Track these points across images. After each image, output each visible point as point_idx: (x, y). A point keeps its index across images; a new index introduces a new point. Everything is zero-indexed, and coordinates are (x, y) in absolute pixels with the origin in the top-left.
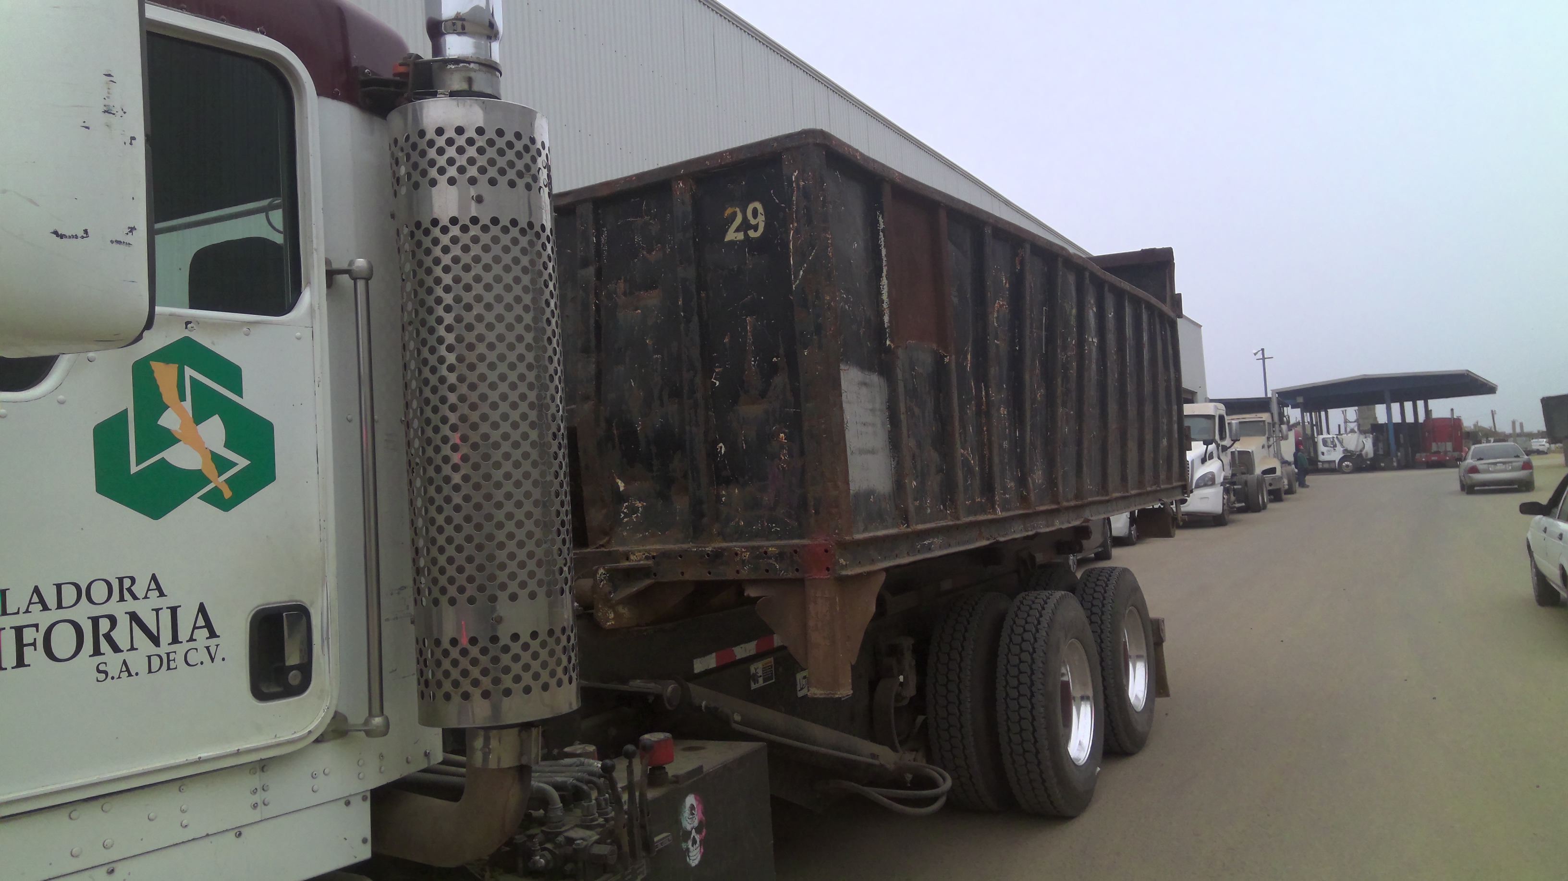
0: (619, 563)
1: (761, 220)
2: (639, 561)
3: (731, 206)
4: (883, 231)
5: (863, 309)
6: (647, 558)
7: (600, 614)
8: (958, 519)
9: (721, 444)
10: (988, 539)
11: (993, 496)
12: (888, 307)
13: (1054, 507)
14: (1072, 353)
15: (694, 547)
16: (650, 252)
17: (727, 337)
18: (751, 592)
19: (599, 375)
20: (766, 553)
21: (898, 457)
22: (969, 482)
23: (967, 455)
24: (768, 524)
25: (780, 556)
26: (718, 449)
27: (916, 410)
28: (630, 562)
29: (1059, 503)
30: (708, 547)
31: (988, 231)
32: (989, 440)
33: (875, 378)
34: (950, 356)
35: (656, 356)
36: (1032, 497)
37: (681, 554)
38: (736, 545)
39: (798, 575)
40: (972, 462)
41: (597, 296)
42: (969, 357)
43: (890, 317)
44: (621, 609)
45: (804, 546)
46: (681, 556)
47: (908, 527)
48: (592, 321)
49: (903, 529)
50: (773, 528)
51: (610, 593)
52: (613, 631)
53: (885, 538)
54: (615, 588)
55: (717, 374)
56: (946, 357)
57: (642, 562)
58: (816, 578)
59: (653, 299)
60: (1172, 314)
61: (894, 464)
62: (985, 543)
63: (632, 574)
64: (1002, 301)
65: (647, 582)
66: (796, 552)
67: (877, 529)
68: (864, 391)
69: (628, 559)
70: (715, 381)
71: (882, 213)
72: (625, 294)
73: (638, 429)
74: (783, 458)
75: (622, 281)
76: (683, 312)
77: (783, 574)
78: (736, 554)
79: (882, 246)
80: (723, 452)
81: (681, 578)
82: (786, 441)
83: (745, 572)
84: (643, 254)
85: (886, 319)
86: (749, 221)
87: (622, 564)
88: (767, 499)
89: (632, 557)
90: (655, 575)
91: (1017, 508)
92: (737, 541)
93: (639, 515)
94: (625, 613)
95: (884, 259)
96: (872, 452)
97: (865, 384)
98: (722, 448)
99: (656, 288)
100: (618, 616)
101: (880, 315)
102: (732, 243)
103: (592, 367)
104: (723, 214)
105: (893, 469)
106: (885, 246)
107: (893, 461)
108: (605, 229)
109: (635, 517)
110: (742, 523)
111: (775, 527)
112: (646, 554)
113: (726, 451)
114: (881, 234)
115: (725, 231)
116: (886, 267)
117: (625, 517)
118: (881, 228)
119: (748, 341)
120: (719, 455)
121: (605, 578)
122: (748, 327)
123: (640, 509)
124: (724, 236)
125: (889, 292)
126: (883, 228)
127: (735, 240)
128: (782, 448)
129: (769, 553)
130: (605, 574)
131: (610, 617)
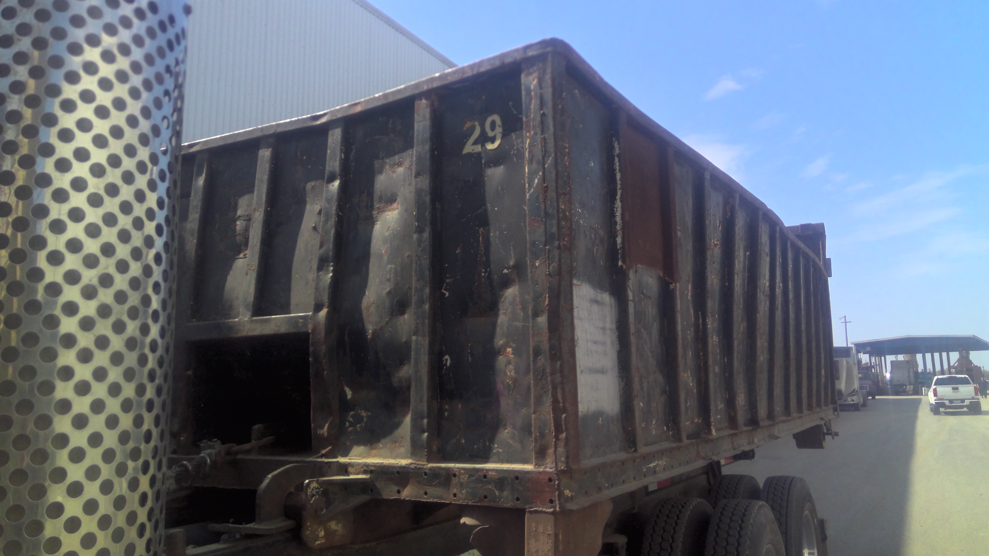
0: (338, 475)
1: (498, 133)
2: (358, 474)
3: (471, 120)
4: (618, 156)
6: (365, 472)
7: (308, 533)
8: (680, 440)
9: (447, 357)
12: (621, 229)
15: (413, 463)
17: (458, 248)
20: (485, 476)
21: (625, 379)
22: (689, 404)
23: (687, 378)
24: (490, 444)
25: (500, 482)
26: (443, 361)
28: (348, 475)
31: (706, 175)
32: (705, 365)
33: (606, 298)
34: (675, 284)
35: (389, 266)
37: (399, 471)
38: (454, 467)
39: (519, 505)
40: (691, 384)
42: (690, 287)
43: (623, 238)
44: (333, 525)
45: (524, 472)
46: (399, 473)
49: (631, 453)
50: (494, 448)
51: (321, 508)
52: (322, 551)
54: (329, 503)
55: (448, 284)
56: (671, 284)
57: (360, 476)
58: (536, 511)
59: (391, 212)
60: (825, 273)
61: (622, 384)
64: (717, 241)
65: (363, 499)
66: (517, 478)
67: (604, 455)
68: (595, 308)
69: (348, 472)
70: (444, 292)
71: (618, 140)
72: (366, 207)
73: (368, 337)
74: (509, 374)
75: (365, 194)
76: (417, 222)
77: (503, 503)
78: (455, 476)
79: (617, 171)
80: (448, 364)
81: (397, 497)
82: (513, 356)
83: (463, 497)
85: (619, 240)
86: (487, 133)
88: (490, 416)
89: (352, 470)
90: (372, 490)
91: (725, 428)
93: (363, 424)
94: (338, 530)
95: (619, 182)
96: (602, 371)
98: (448, 360)
99: (396, 201)
100: (329, 533)
101: (614, 236)
102: (470, 155)
104: (462, 127)
105: (621, 390)
106: (620, 171)
107: (622, 382)
108: (353, 147)
109: (359, 427)
110: (464, 441)
111: (498, 447)
112: (365, 468)
113: (450, 364)
114: (617, 159)
115: (464, 145)
116: (621, 191)
117: (350, 426)
118: (616, 154)
119: (480, 252)
120: (445, 367)
121: (317, 492)
122: (481, 239)
123: (365, 419)
124: (462, 149)
125: (623, 215)
126: (619, 153)
127: (473, 152)
128: (509, 363)
129: (488, 477)
130: (317, 488)
131: (320, 536)
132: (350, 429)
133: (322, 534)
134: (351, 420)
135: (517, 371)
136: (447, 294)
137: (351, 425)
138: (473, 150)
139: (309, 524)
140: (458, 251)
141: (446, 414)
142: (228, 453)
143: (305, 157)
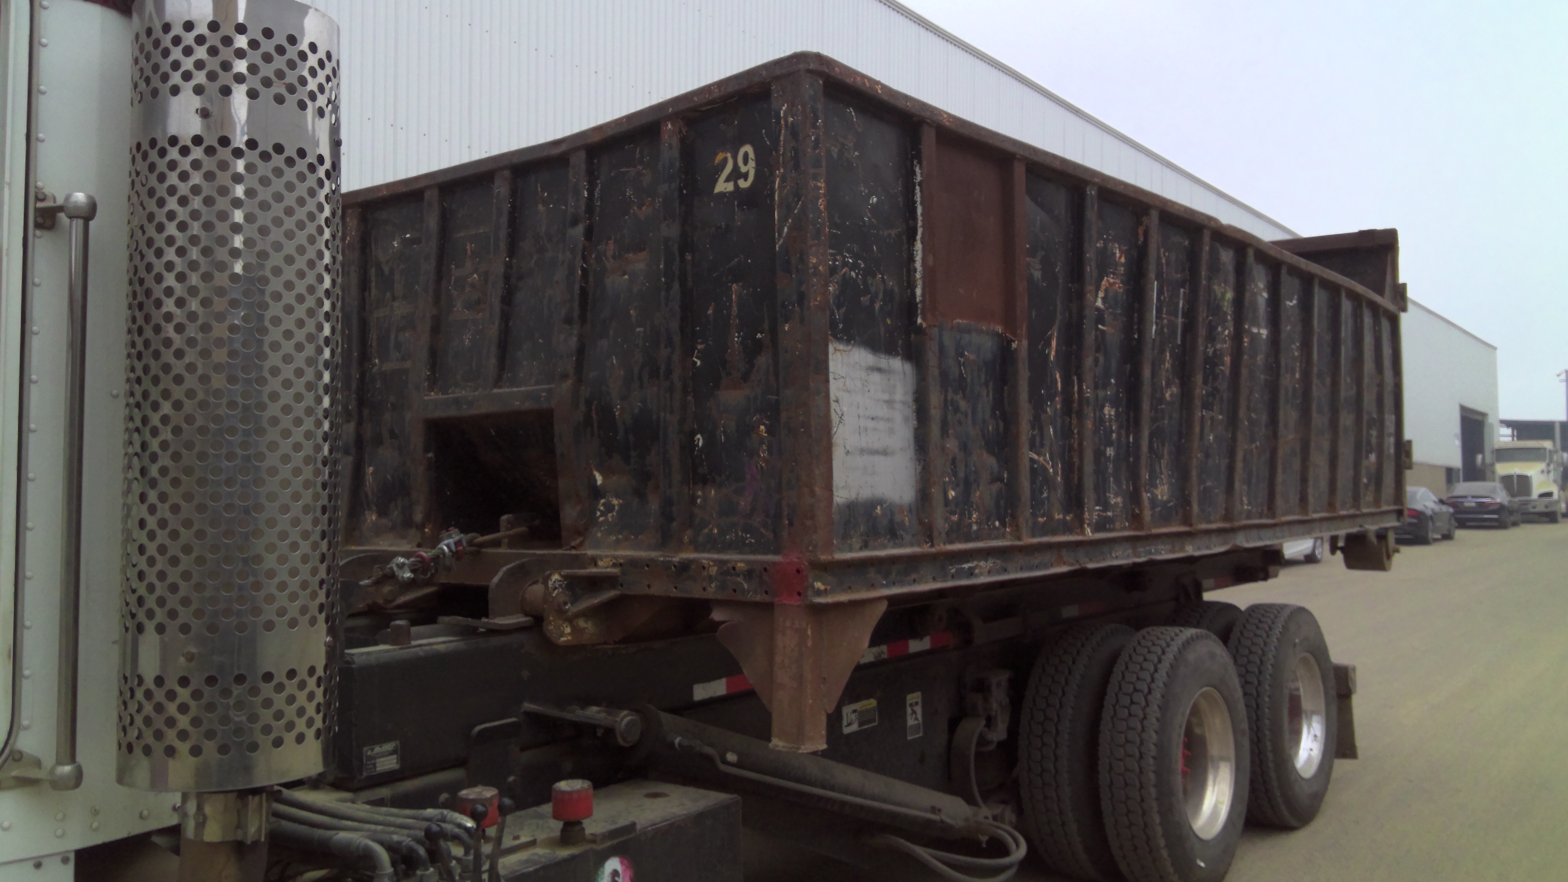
0: (585, 568)
1: (750, 168)
2: (606, 568)
3: (722, 152)
4: (920, 184)
5: (882, 278)
6: (614, 565)
7: (551, 627)
8: (1019, 539)
9: (699, 436)
10: (1071, 564)
11: (1083, 513)
12: (921, 278)
13: (1183, 529)
14: (1224, 346)
15: (660, 556)
16: (640, 208)
17: (711, 308)
18: (717, 615)
19: (581, 351)
20: (734, 568)
21: (925, 460)
22: (1045, 495)
23: (1044, 462)
24: (742, 534)
25: (749, 574)
26: (695, 441)
27: (963, 404)
28: (598, 568)
29: (1191, 525)
30: (675, 557)
31: (1091, 192)
32: (1080, 444)
33: (896, 363)
34: (1020, 341)
35: (638, 329)
36: (1147, 514)
37: (649, 563)
38: (704, 557)
39: (767, 598)
40: (1051, 470)
41: (584, 259)
42: (1054, 343)
43: (923, 289)
44: (582, 623)
45: (774, 564)
46: (648, 566)
47: (932, 546)
48: (577, 288)
49: (926, 549)
50: (747, 538)
51: (566, 603)
52: (569, 649)
53: (893, 560)
54: (575, 599)
55: (699, 351)
56: (1014, 341)
57: (609, 570)
58: (785, 604)
59: (639, 263)
60: (1391, 307)
61: (919, 468)
62: (1064, 569)
63: (595, 583)
64: (1113, 278)
65: (612, 594)
66: (765, 570)
67: (884, 547)
68: (876, 377)
69: (596, 565)
70: (696, 360)
71: (920, 163)
72: (614, 257)
73: (617, 414)
74: (762, 455)
75: (612, 241)
76: (664, 277)
77: (751, 597)
78: (704, 568)
79: (918, 203)
80: (700, 444)
81: (647, 591)
82: (766, 435)
83: (712, 591)
84: (634, 210)
85: (919, 291)
86: (739, 167)
87: (588, 571)
88: (744, 503)
89: (600, 563)
90: (622, 585)
91: (1123, 529)
92: (709, 551)
93: (615, 513)
94: (587, 628)
95: (920, 218)
96: (885, 453)
97: (879, 370)
98: (700, 440)
99: (644, 250)
100: (575, 630)
101: (912, 286)
102: (722, 195)
103: (573, 342)
104: (714, 160)
105: (918, 474)
106: (921, 203)
107: (919, 465)
108: (599, 182)
109: (611, 516)
110: (716, 531)
111: (750, 538)
112: (614, 561)
113: (703, 445)
114: (918, 188)
115: (715, 181)
116: (921, 229)
117: (601, 516)
118: (917, 181)
119: (733, 313)
120: (697, 448)
121: (560, 586)
122: (734, 297)
123: (617, 508)
124: (714, 187)
125: (924, 259)
126: (921, 180)
127: (725, 191)
128: (762, 442)
129: (737, 569)
130: (560, 581)
131: (566, 632)
132: (601, 519)
133: (568, 630)
134: (602, 508)
135: (770, 452)
136: (699, 363)
137: (603, 514)
138: (725, 189)
139: (551, 618)
140: (710, 312)
141: (699, 501)
142: (470, 543)
143: (546, 194)
